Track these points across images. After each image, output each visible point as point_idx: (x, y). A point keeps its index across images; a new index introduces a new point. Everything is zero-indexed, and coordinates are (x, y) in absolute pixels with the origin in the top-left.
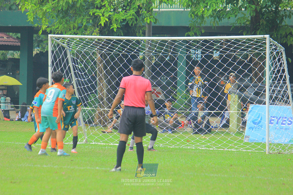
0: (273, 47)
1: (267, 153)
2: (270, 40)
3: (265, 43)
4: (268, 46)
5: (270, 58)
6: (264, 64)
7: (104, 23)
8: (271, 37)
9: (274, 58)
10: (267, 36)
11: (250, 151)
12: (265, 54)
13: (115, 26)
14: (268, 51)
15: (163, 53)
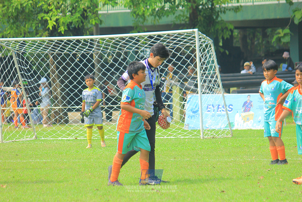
0: (202, 40)
1: (202, 138)
2: (199, 34)
3: (194, 37)
4: (197, 39)
5: (200, 50)
6: (195, 56)
7: (52, 27)
8: (199, 30)
9: (204, 50)
10: (196, 30)
11: (187, 137)
12: (195, 46)
13: (62, 29)
14: (197, 44)
15: (102, 51)
